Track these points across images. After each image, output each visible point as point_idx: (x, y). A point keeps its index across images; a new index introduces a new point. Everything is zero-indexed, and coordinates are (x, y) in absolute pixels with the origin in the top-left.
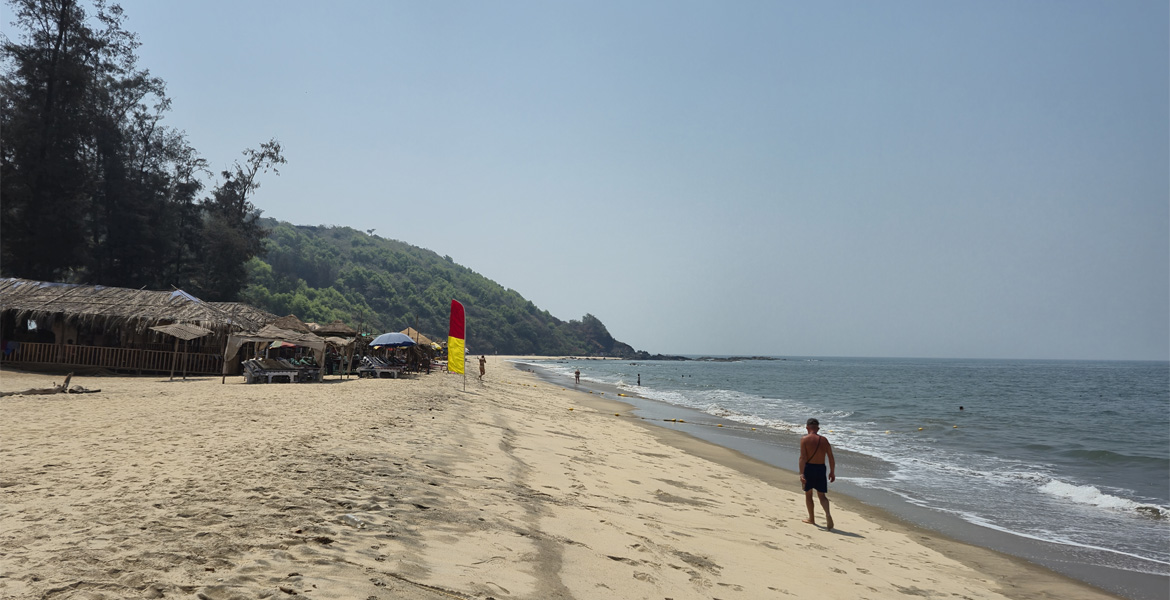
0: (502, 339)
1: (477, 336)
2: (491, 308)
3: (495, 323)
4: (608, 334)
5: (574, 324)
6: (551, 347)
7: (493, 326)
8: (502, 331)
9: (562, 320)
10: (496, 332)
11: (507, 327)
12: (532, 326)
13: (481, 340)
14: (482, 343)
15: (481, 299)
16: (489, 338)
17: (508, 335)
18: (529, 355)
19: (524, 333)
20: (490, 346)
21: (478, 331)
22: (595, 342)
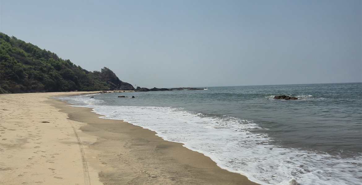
0: (50, 80)
1: (29, 78)
2: (42, 60)
3: (45, 69)
4: (117, 78)
5: (96, 73)
6: (88, 86)
7: (44, 72)
8: (51, 75)
9: (89, 71)
10: (46, 76)
11: (54, 72)
12: (73, 72)
13: (33, 81)
14: (33, 84)
15: (34, 55)
16: (41, 79)
17: (56, 78)
18: (73, 90)
19: (68, 76)
20: (41, 85)
21: (30, 75)
22: (111, 82)
